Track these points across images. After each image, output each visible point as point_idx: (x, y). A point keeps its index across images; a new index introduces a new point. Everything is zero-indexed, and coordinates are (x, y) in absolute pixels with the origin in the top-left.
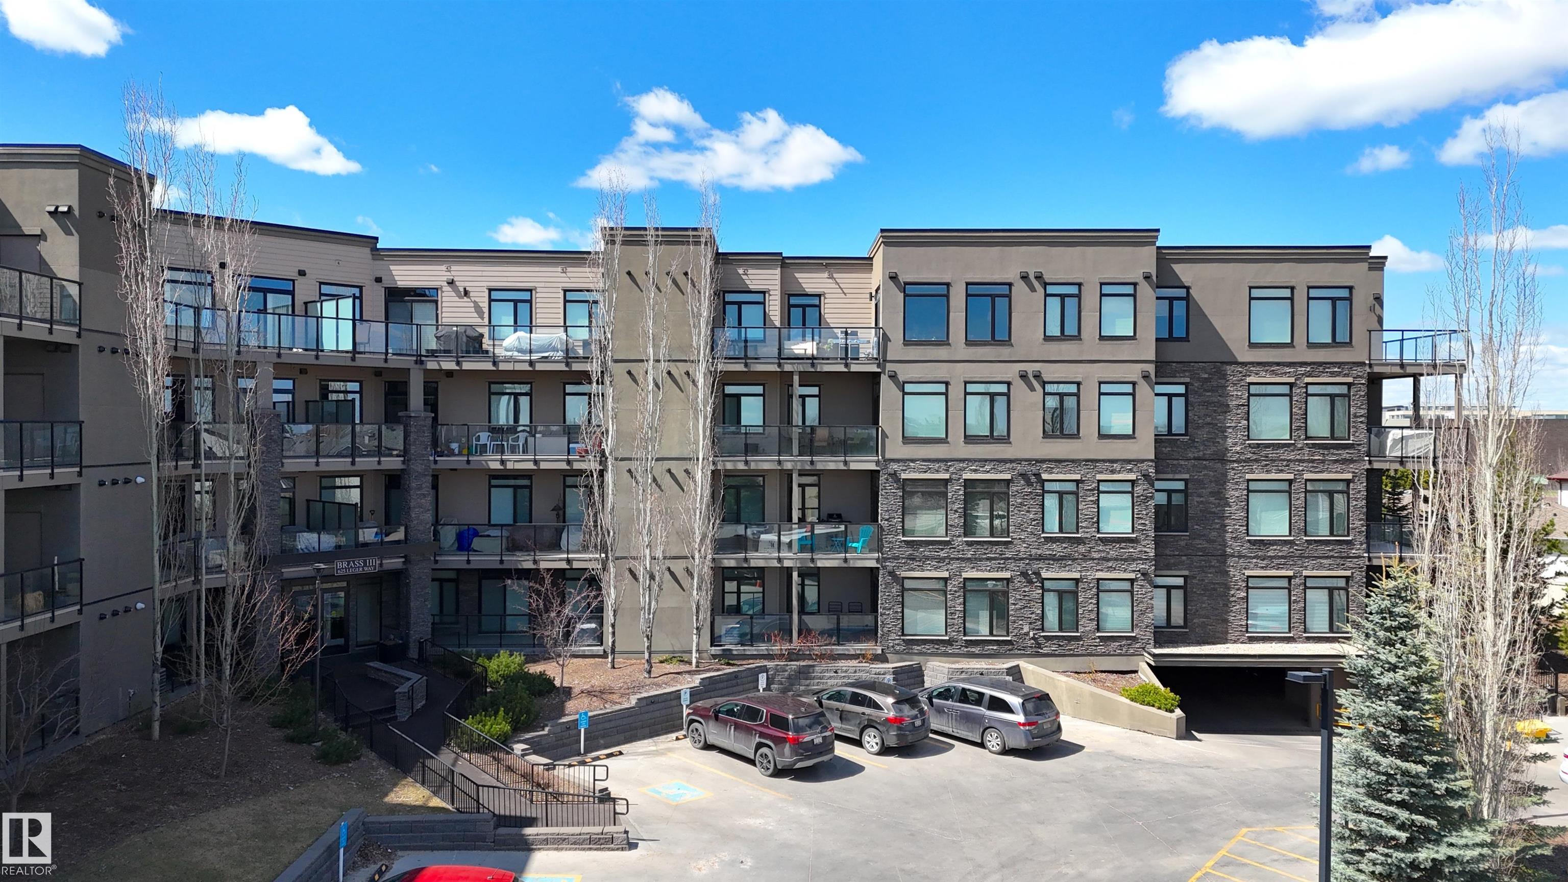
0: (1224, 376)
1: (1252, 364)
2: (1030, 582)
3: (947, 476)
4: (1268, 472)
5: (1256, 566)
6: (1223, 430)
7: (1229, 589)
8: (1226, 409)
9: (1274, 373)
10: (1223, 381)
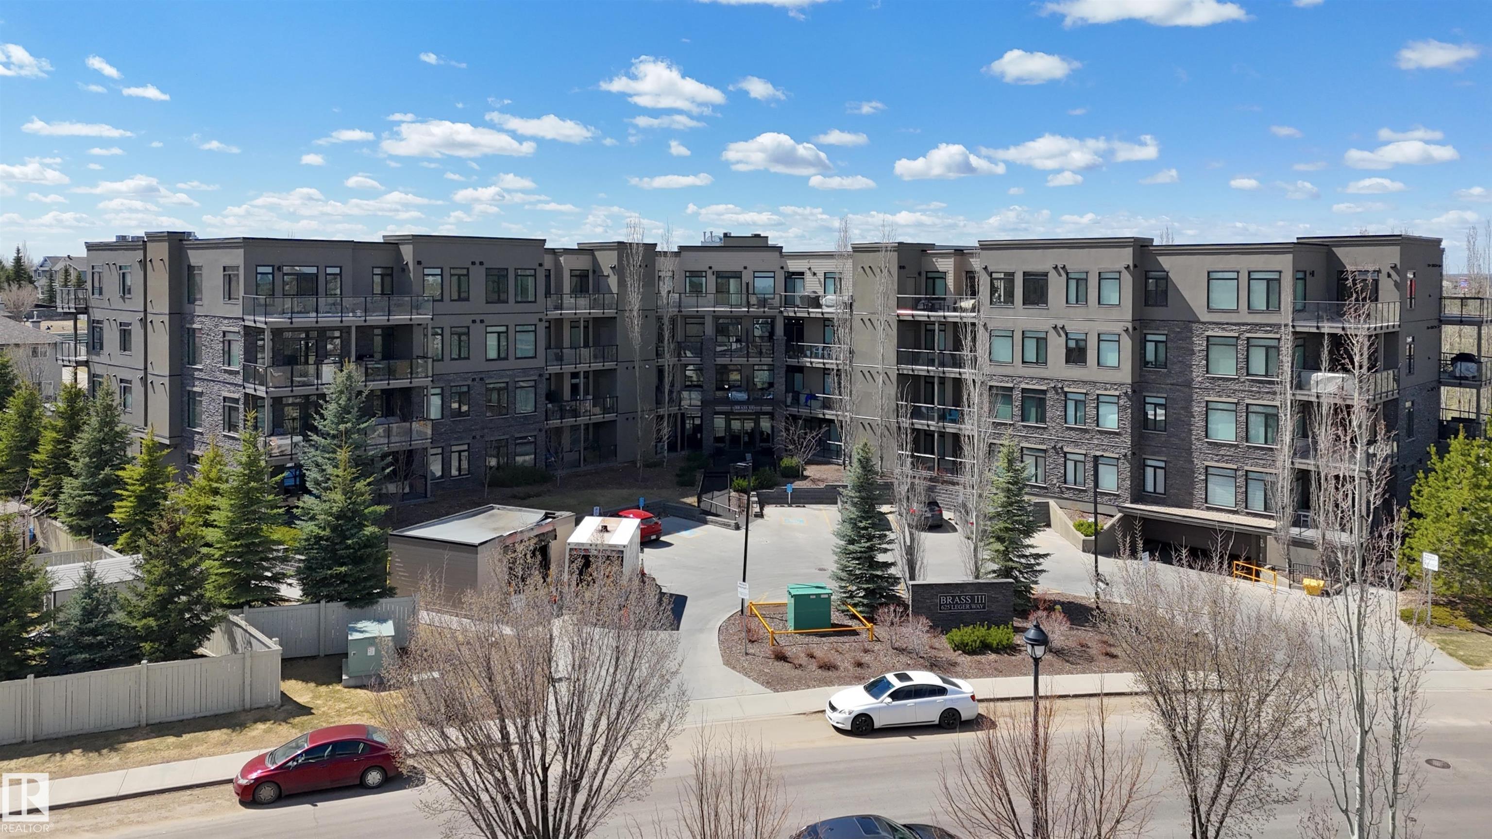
0: (1191, 331)
1: (1210, 323)
2: (1058, 453)
3: (1011, 385)
4: (1220, 396)
5: (1212, 459)
6: (1191, 366)
7: (1194, 473)
8: (1193, 353)
9: (1224, 329)
10: (1189, 334)
